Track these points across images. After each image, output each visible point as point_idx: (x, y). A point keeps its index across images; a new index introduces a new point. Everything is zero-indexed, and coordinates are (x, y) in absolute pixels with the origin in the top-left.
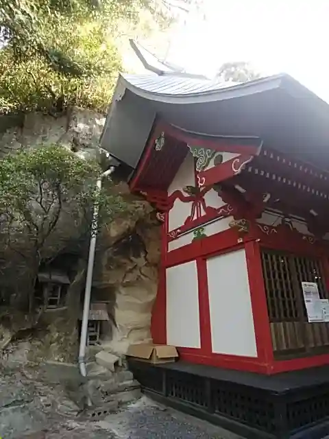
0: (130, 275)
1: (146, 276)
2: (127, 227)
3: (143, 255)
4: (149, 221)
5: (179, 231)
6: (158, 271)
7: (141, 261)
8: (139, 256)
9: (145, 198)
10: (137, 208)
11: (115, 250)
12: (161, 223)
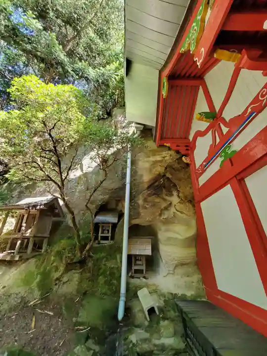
0: (166, 212)
1: (181, 213)
2: (158, 173)
3: (175, 193)
4: (176, 166)
5: (204, 163)
6: (194, 206)
7: (175, 199)
8: (172, 195)
9: (169, 149)
10: (164, 157)
11: (149, 192)
12: (188, 165)
